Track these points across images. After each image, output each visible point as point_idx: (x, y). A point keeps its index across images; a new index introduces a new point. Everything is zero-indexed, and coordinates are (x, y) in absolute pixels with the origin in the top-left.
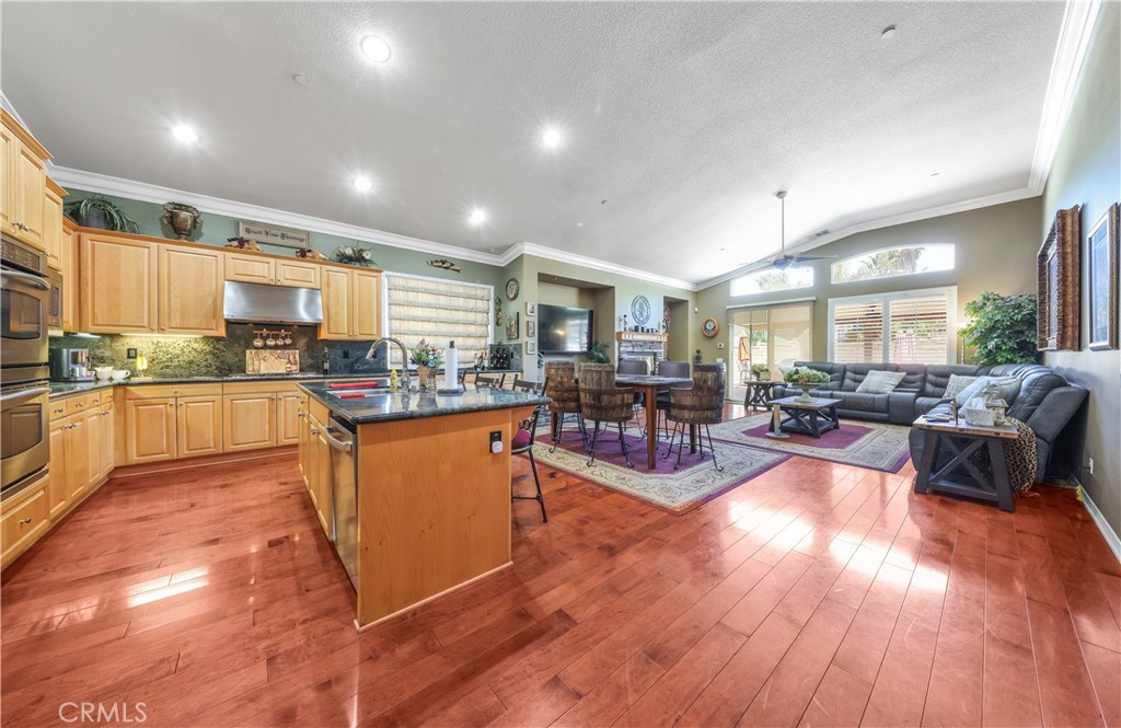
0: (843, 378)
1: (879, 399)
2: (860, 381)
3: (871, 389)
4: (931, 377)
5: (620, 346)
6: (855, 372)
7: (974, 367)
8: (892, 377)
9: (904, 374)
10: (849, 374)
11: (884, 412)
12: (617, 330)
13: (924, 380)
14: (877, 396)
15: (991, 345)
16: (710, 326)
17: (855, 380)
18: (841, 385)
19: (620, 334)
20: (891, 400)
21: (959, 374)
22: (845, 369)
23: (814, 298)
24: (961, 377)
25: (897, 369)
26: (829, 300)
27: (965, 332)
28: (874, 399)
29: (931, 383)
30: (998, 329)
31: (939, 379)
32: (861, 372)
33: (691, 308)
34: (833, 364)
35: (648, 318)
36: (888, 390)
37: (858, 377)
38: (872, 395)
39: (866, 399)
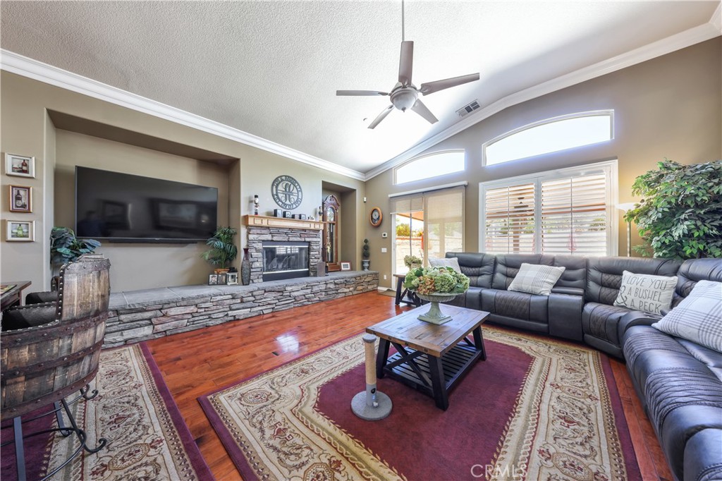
0: (494, 272)
1: (535, 302)
2: (513, 277)
3: (525, 287)
4: (594, 273)
5: (248, 233)
6: (507, 265)
7: (653, 262)
8: (549, 273)
9: (563, 268)
10: (500, 267)
11: (542, 322)
12: (243, 213)
13: (586, 276)
14: (534, 299)
15: (678, 232)
16: (375, 216)
17: (507, 275)
18: (492, 280)
19: (246, 218)
20: (550, 305)
21: (635, 271)
22: (495, 262)
23: (465, 183)
24: (641, 276)
25: (553, 262)
26: (481, 185)
27: (632, 215)
28: (529, 303)
29: (595, 281)
30: (689, 207)
31: (606, 277)
32: (513, 265)
33: (359, 198)
34: (484, 255)
35: (298, 202)
36: (546, 290)
37: (510, 271)
38: (527, 297)
39: (520, 302)
